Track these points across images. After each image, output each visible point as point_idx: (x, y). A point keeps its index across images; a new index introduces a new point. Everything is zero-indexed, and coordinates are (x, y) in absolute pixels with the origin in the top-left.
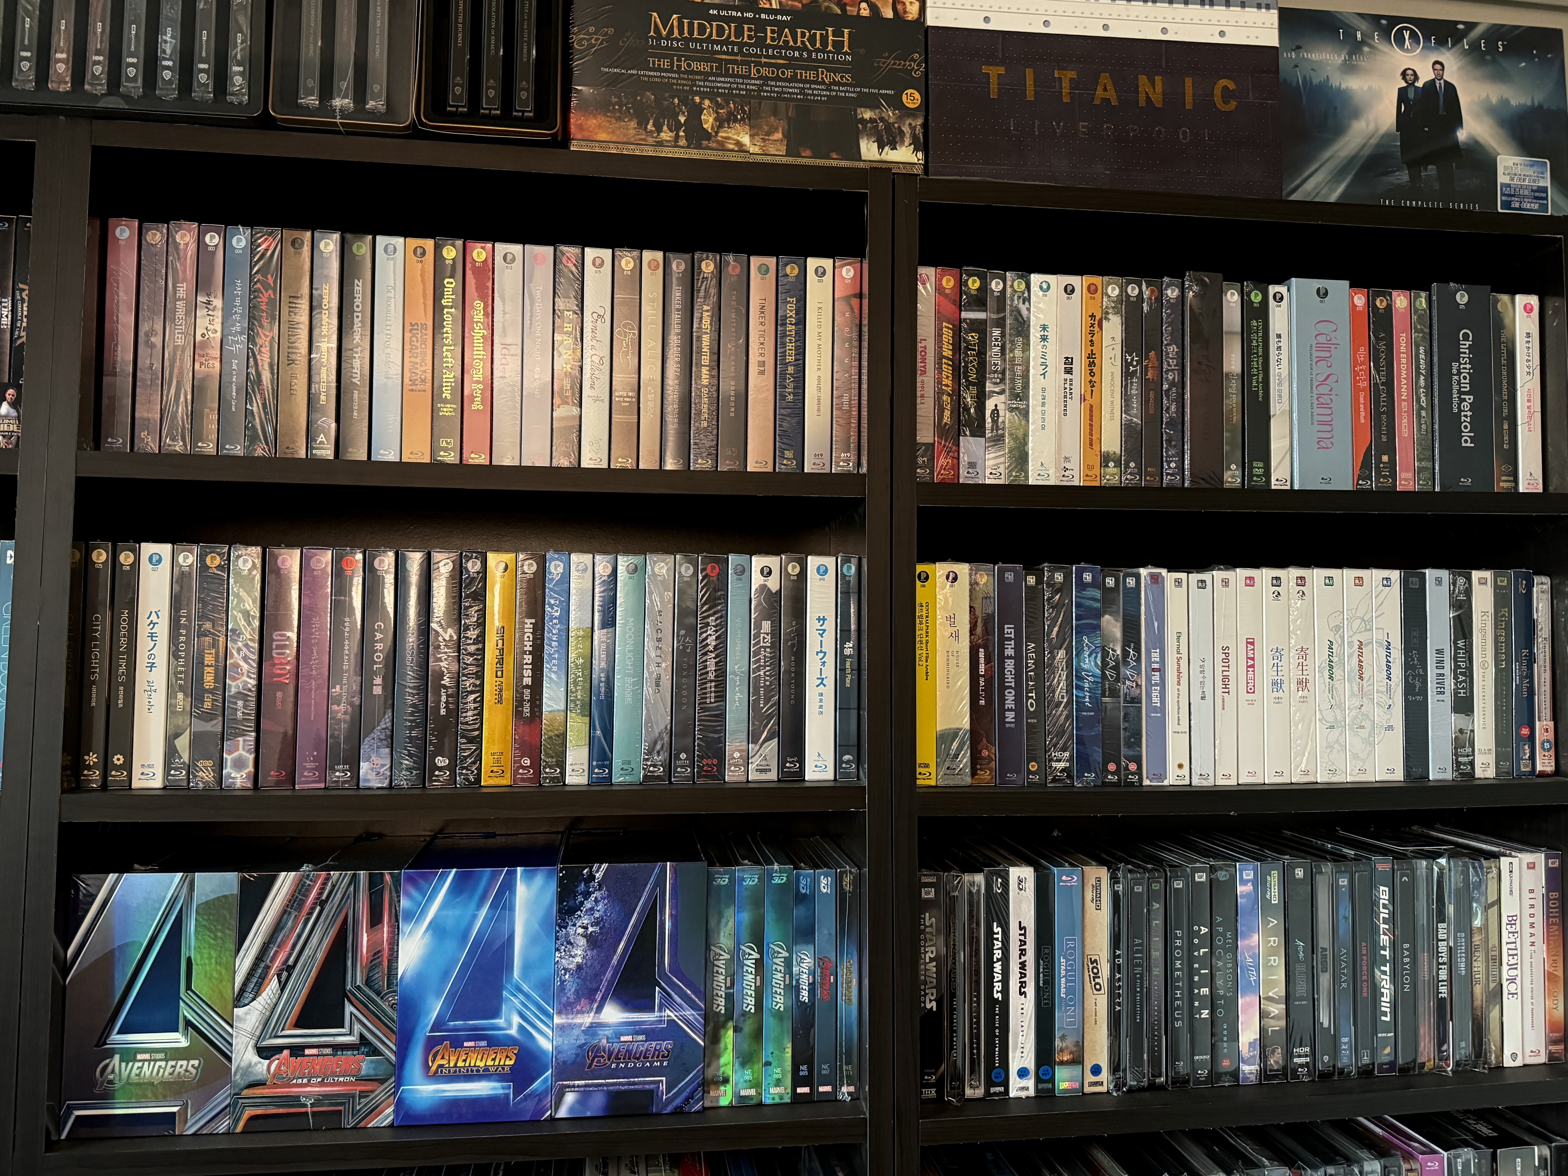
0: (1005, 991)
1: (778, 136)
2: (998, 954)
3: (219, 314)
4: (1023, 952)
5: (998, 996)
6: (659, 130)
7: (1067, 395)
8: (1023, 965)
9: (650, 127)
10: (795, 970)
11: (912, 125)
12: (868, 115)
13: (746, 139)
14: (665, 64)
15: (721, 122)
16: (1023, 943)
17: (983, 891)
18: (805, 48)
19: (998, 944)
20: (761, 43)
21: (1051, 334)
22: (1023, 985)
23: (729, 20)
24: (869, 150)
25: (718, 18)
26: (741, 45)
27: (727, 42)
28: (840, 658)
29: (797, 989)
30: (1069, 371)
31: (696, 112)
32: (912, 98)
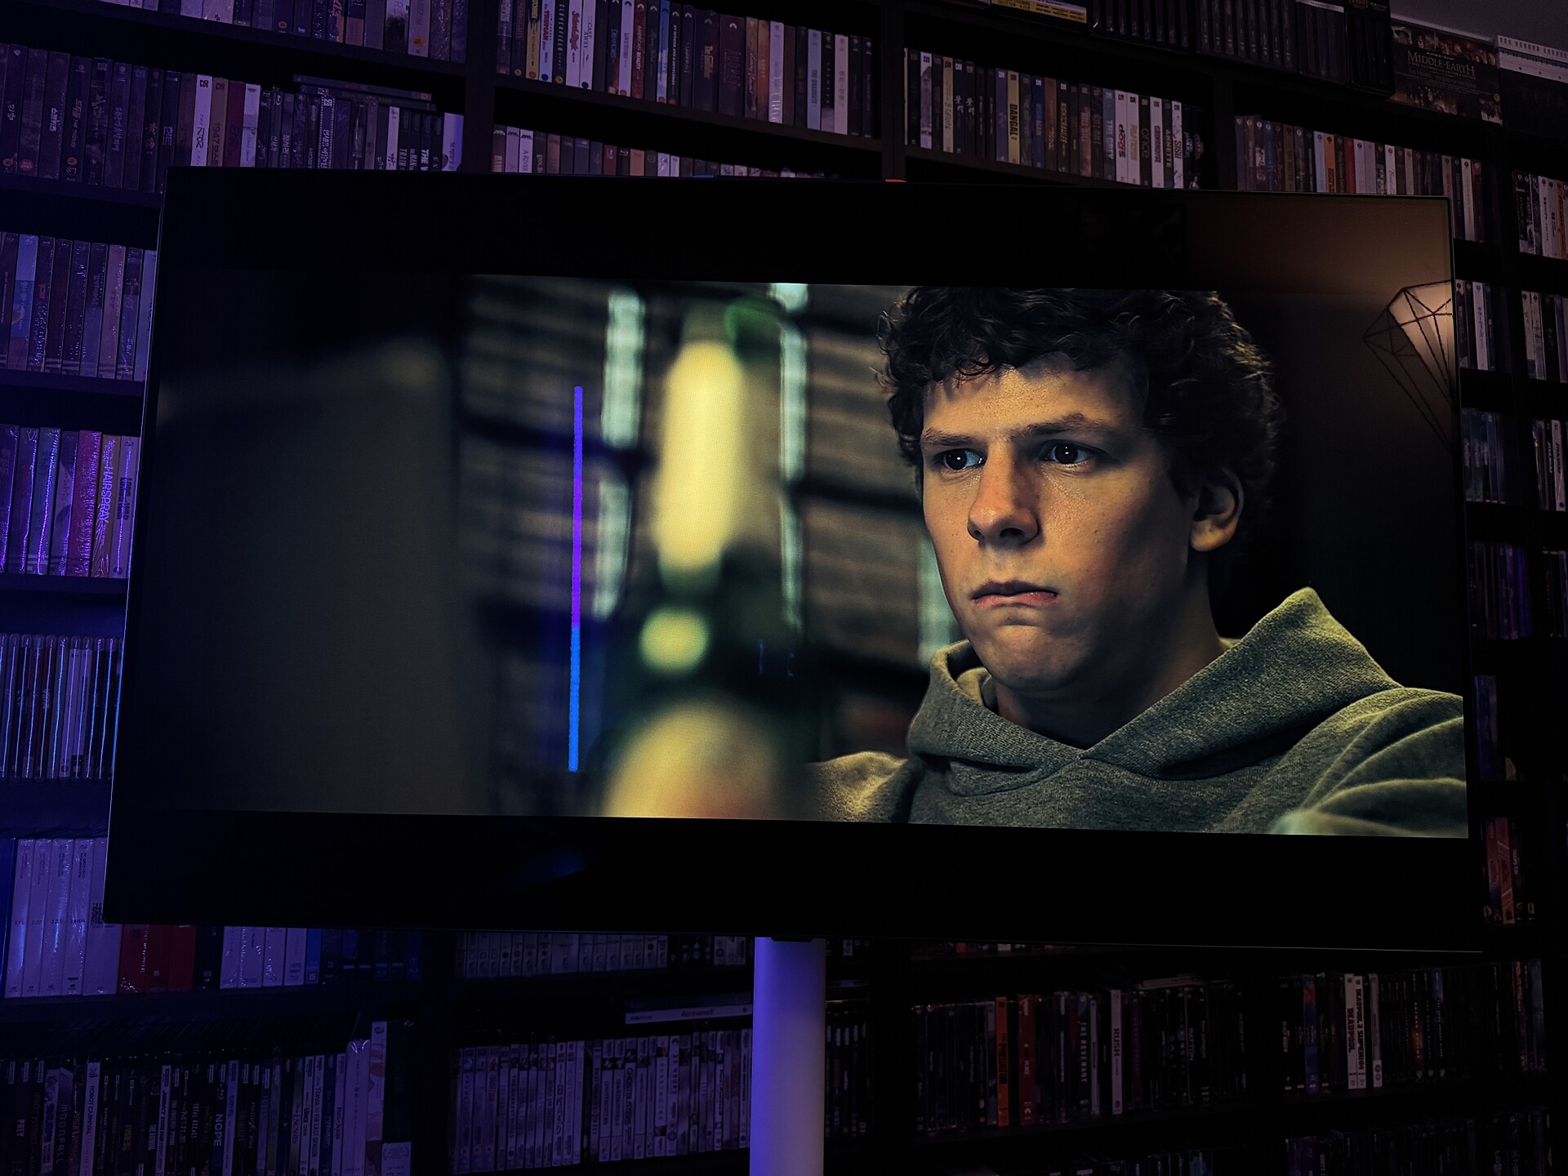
0: (1553, 470)
1: (1454, 106)
2: (1550, 454)
3: (1264, 156)
4: (1558, 455)
5: (1551, 472)
6: (1414, 99)
7: (1554, 228)
8: (1558, 460)
9: (1411, 97)
10: (1482, 451)
11: (1497, 108)
12: (1483, 103)
13: (1443, 107)
14: (1414, 72)
15: (1436, 98)
16: (1558, 451)
17: (1543, 427)
18: (1459, 72)
19: (1550, 450)
20: (1445, 68)
21: (1548, 203)
22: (1559, 468)
23: (1434, 57)
24: (1485, 117)
25: (1431, 56)
26: (1439, 68)
27: (1433, 66)
28: (1488, 327)
29: (1484, 461)
30: (1553, 218)
31: (1426, 93)
32: (1497, 98)
